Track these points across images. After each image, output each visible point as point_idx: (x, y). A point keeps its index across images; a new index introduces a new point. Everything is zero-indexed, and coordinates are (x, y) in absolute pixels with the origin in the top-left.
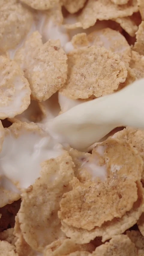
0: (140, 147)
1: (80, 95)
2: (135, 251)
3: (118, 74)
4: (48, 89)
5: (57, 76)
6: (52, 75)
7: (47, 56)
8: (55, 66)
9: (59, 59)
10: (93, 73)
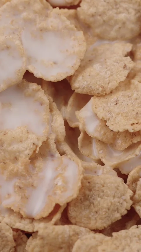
0: (92, 187)
1: (99, 112)
2: (10, 250)
3: (135, 123)
4: (86, 87)
5: (102, 85)
6: (100, 81)
7: (114, 66)
8: (109, 77)
9: (118, 76)
10: (123, 107)
